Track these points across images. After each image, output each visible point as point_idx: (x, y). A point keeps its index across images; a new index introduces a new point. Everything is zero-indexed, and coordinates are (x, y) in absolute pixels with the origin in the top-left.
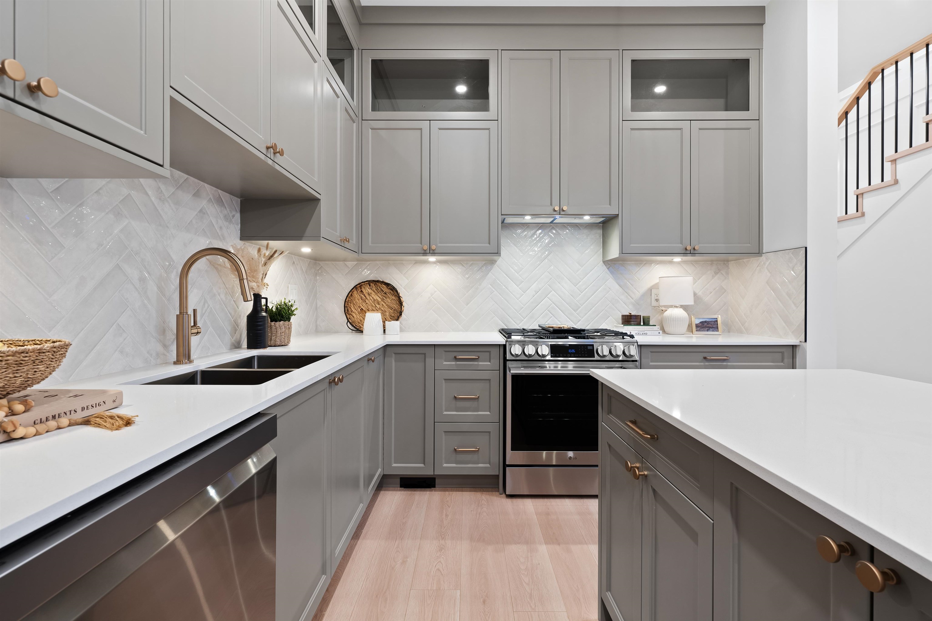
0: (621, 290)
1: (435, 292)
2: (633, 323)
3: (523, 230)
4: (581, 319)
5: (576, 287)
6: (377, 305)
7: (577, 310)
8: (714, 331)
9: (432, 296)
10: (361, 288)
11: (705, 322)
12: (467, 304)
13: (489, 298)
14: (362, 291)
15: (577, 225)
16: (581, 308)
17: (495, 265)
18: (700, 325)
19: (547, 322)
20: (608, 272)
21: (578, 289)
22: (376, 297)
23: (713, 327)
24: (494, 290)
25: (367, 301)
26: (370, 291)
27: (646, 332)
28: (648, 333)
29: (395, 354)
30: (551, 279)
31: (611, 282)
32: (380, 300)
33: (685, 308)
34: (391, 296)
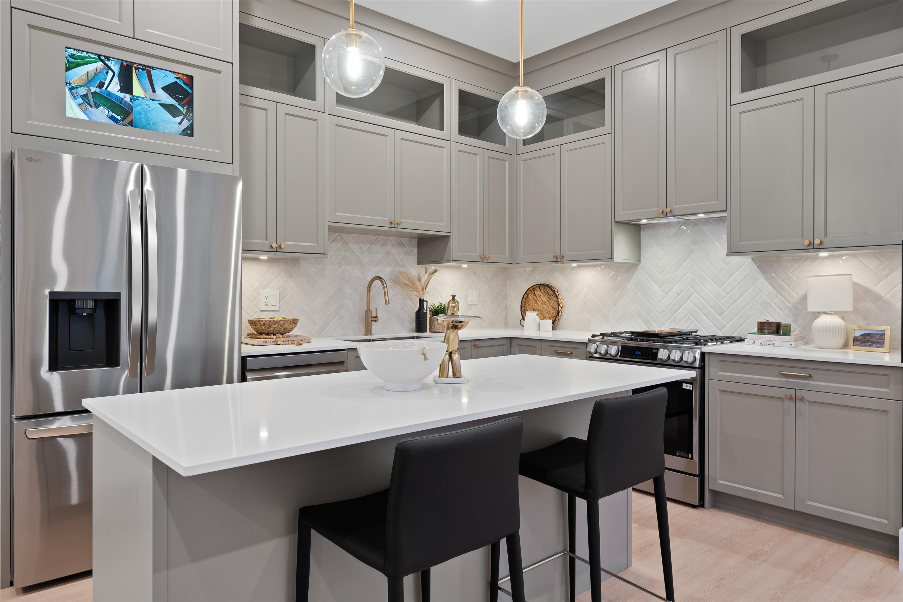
0: (774, 291)
1: (589, 294)
2: (766, 331)
3: (665, 229)
4: (726, 325)
5: (721, 288)
6: (544, 306)
7: (722, 314)
8: (878, 347)
9: (586, 297)
10: (534, 291)
11: (869, 335)
12: (614, 306)
13: (634, 300)
14: (534, 293)
15: (721, 219)
16: (726, 312)
17: (639, 267)
18: (861, 338)
19: (690, 327)
20: (759, 271)
21: (723, 290)
22: (544, 299)
23: (877, 342)
24: (638, 292)
25: (537, 301)
26: (540, 293)
27: (773, 342)
28: (777, 343)
29: (518, 345)
30: (693, 280)
31: (762, 283)
32: (546, 301)
33: (842, 315)
34: (554, 298)
